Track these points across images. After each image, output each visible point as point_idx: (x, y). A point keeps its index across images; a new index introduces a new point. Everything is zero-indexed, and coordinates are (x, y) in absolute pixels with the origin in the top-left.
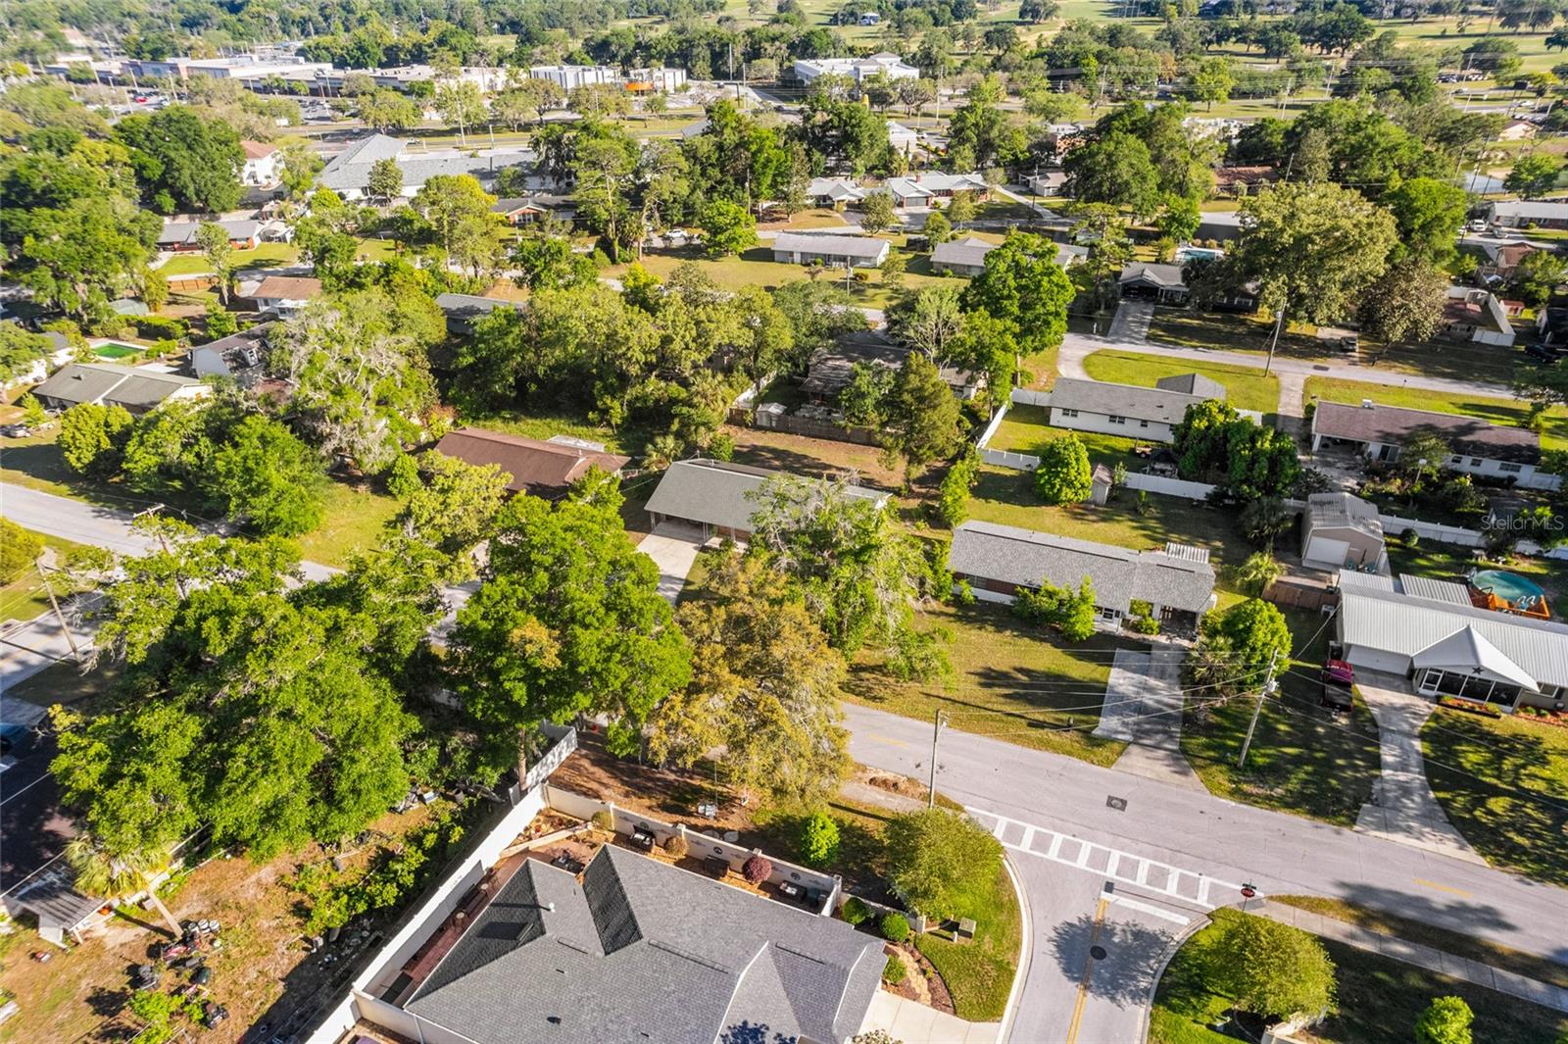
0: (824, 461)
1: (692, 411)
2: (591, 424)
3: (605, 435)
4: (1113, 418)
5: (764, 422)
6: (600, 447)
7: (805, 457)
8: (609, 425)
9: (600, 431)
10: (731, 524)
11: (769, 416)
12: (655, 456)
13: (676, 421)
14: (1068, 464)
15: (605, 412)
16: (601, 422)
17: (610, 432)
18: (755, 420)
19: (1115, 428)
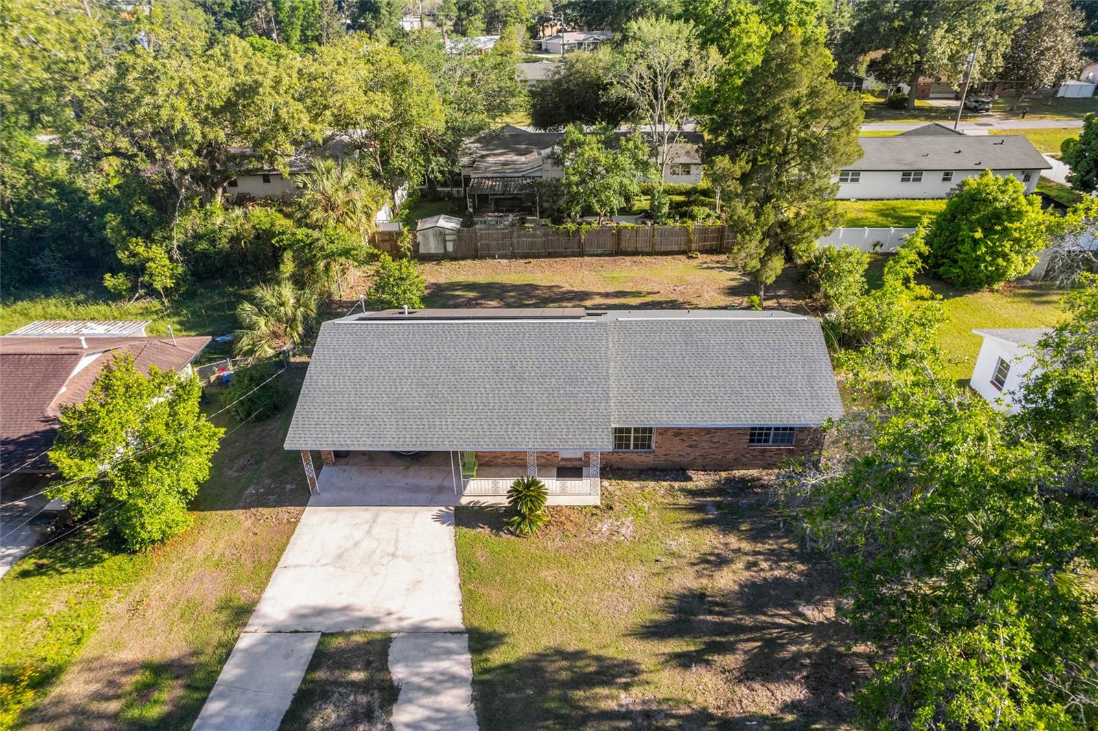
0: (567, 287)
1: (316, 234)
2: (114, 296)
3: (146, 313)
4: (906, 176)
5: (432, 247)
6: (139, 329)
7: (535, 287)
8: (152, 292)
9: (133, 306)
10: (529, 442)
11: (441, 234)
12: (263, 325)
13: (288, 255)
14: (1020, 215)
15: (138, 270)
16: (133, 290)
17: (155, 304)
18: (416, 245)
19: (911, 188)
